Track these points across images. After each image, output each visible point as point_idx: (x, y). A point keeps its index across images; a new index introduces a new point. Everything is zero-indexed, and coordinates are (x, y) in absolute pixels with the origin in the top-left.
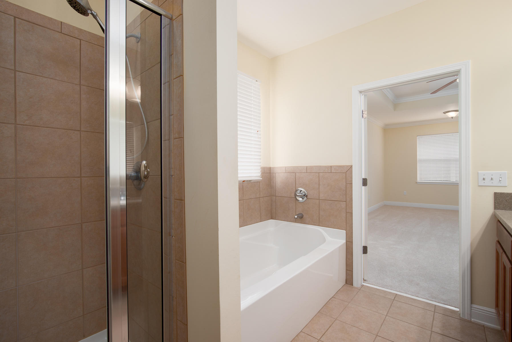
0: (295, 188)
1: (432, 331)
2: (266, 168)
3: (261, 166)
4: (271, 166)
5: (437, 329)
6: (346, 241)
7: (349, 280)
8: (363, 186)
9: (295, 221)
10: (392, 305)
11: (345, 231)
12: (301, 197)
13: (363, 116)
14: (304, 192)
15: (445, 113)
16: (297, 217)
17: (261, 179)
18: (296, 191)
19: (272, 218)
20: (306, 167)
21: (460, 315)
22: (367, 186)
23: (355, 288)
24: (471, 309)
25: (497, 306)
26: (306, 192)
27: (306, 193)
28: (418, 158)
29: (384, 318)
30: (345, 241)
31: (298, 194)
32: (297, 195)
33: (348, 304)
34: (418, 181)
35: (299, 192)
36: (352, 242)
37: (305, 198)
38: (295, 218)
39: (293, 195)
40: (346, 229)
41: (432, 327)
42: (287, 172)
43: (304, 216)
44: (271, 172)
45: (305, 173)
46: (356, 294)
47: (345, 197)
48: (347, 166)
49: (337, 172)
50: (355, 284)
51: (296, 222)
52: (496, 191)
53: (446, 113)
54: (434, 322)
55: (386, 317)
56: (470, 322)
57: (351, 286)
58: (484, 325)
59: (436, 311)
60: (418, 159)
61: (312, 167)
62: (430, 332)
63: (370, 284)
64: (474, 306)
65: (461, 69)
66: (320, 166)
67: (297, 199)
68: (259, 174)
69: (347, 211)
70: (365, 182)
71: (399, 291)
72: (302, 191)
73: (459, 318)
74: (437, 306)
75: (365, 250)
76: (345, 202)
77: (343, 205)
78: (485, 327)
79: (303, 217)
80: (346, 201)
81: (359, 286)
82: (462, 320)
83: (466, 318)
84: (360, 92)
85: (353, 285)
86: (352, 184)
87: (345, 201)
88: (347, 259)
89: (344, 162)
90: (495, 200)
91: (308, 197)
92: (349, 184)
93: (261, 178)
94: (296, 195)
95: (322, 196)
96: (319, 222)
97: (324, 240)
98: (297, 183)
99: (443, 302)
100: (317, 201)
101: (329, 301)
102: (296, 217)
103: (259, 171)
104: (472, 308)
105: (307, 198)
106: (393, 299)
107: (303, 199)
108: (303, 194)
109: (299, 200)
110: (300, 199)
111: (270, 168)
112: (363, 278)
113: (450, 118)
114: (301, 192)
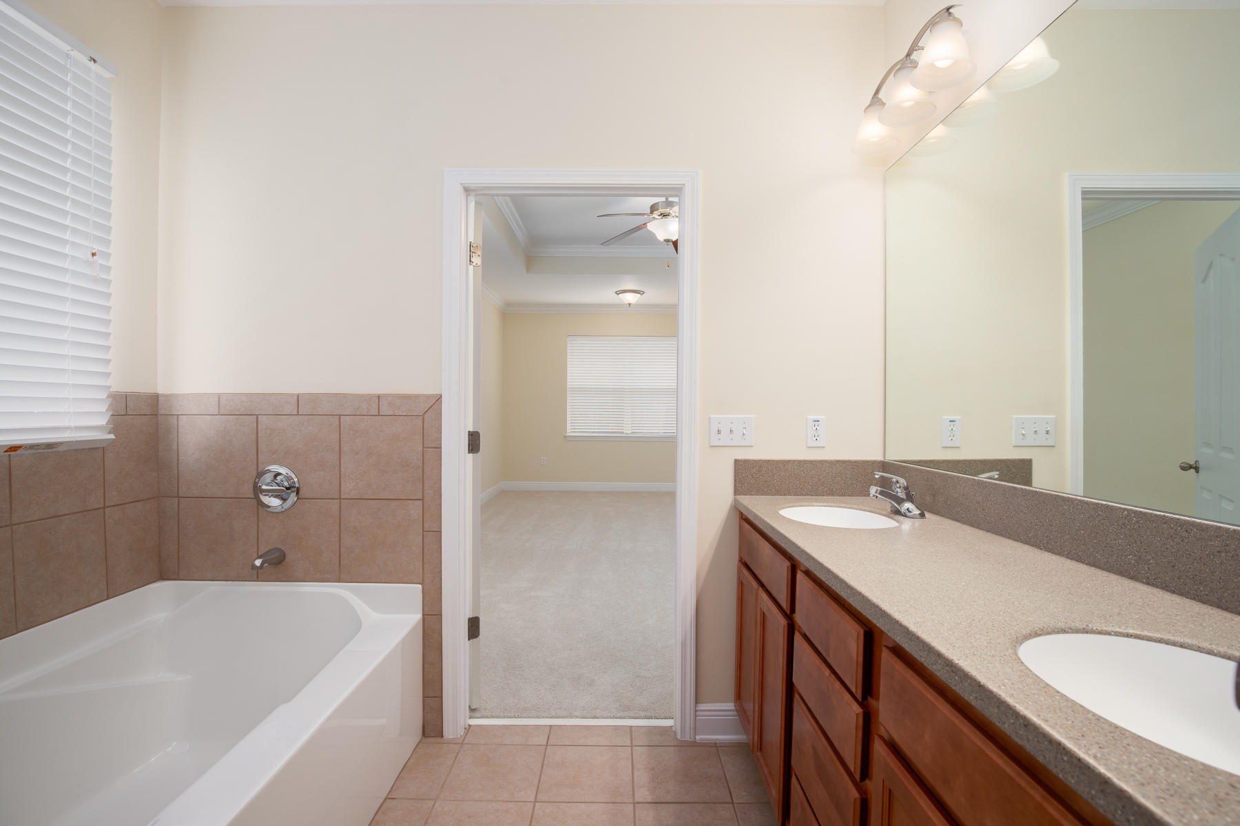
0: (255, 467)
1: (635, 803)
2: (138, 397)
3: (110, 387)
4: (160, 390)
5: (643, 794)
6: (423, 615)
7: (432, 726)
8: (469, 453)
9: (257, 575)
10: (545, 762)
11: (420, 586)
12: (276, 497)
13: (472, 260)
14: (288, 478)
15: (618, 293)
16: (262, 564)
17: (112, 436)
18: (260, 474)
19: (163, 577)
20: (296, 397)
21: (676, 735)
22: (479, 453)
23: (449, 742)
24: (696, 716)
25: (739, 697)
26: (293, 476)
27: (296, 480)
28: (569, 384)
29: (530, 813)
30: (419, 616)
31: (267, 485)
32: (262, 491)
33: (433, 806)
34: (568, 434)
35: (268, 477)
36: (439, 615)
37: (293, 498)
38: (254, 567)
39: (247, 490)
40: (423, 581)
41: (633, 791)
42: (226, 412)
43: (289, 558)
44: (162, 412)
45: (293, 417)
46: (454, 762)
47: (421, 486)
48: (428, 397)
49: (397, 412)
50: (449, 732)
51: (258, 580)
52: (737, 458)
53: (620, 293)
54: (636, 773)
55: (534, 806)
56: (694, 744)
57: (439, 740)
58: (716, 743)
59: (634, 743)
60: (568, 387)
61: (315, 398)
62: (631, 806)
63: (488, 717)
64: (702, 707)
65: (684, 185)
66: (345, 395)
67: (261, 504)
68: (103, 421)
69: (426, 529)
70: (474, 442)
71: (556, 714)
72: (279, 474)
73: (676, 744)
74: (633, 729)
75: (474, 627)
76: (420, 502)
77: (415, 510)
78: (718, 745)
79: (284, 559)
80: (423, 500)
81: (461, 732)
82: (683, 745)
83: (687, 738)
84: (467, 190)
85: (442, 737)
86: (441, 448)
87: (421, 498)
88: (426, 666)
89: (416, 385)
90: (735, 476)
91: (301, 492)
92: (434, 449)
93: (110, 433)
94: (257, 490)
95: (349, 488)
96: (340, 572)
97: (355, 625)
98: (262, 447)
99: (643, 714)
100: (335, 505)
101: (377, 818)
102: (258, 563)
103: (103, 408)
104: (698, 713)
105: (300, 497)
106: (545, 743)
107: (284, 500)
108: (286, 484)
109: (269, 507)
110: (274, 502)
111: (156, 397)
112: (470, 707)
113: (624, 304)
114: (279, 478)
